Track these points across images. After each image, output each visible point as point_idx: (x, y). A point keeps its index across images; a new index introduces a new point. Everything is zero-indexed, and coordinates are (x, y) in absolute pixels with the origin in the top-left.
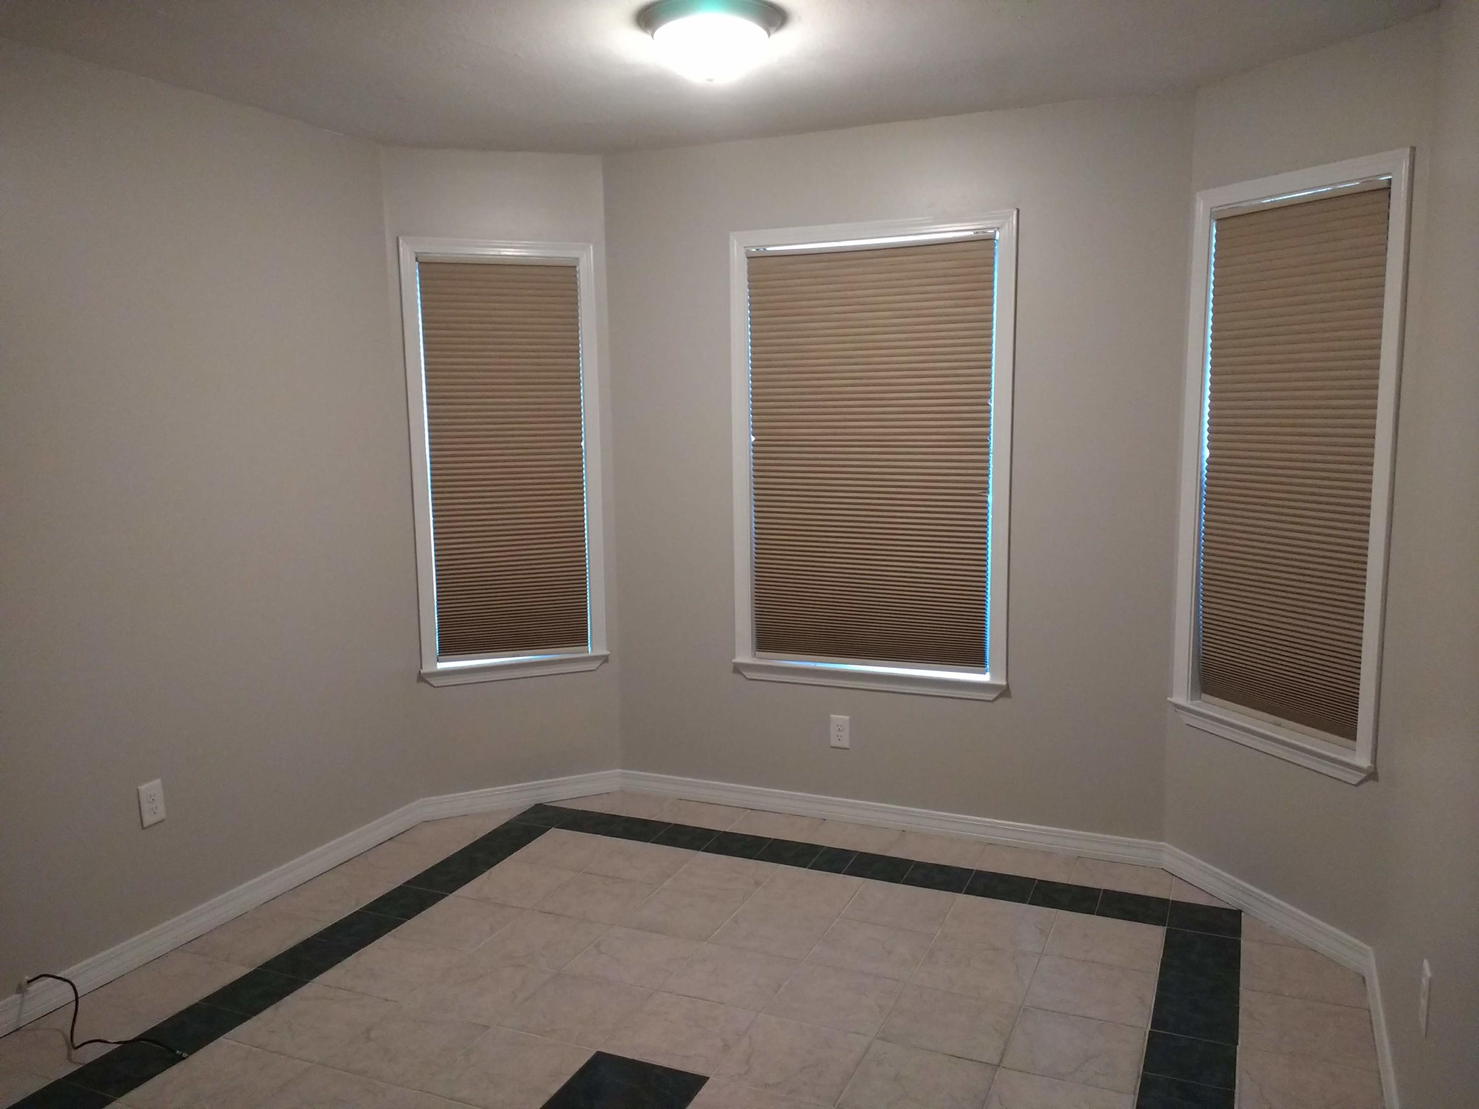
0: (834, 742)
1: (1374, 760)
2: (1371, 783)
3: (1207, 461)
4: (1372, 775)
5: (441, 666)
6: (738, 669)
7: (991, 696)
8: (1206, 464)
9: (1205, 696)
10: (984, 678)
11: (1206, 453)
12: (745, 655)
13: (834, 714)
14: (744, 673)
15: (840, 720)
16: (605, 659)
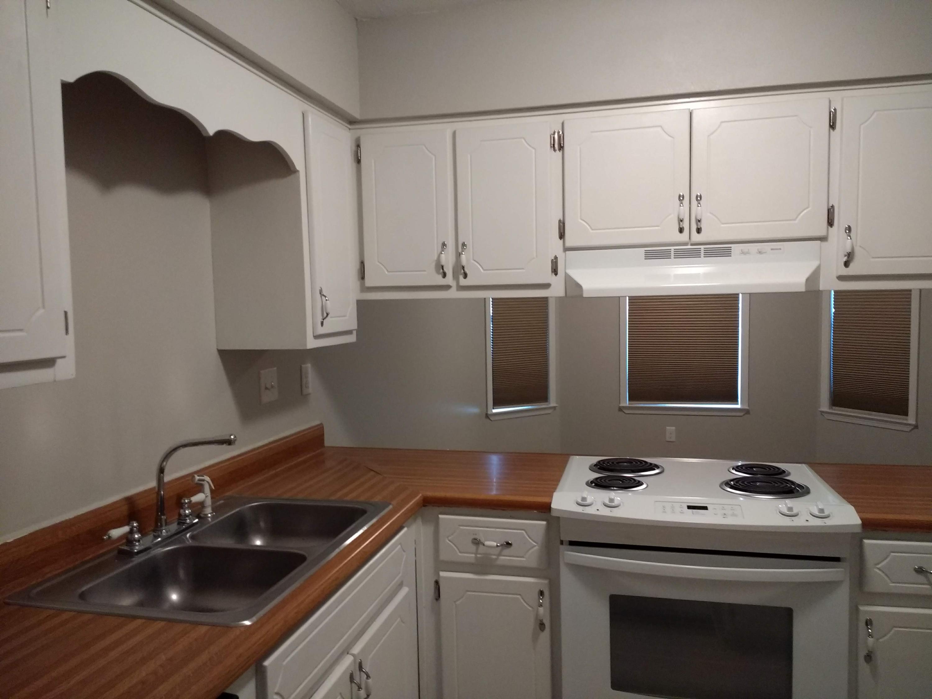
0: (668, 439)
1: (917, 421)
2: (916, 430)
3: (834, 313)
4: (916, 427)
5: (495, 411)
6: (621, 409)
7: (741, 414)
8: (833, 314)
9: (834, 408)
10: (739, 406)
11: (833, 310)
12: (626, 402)
13: (668, 427)
14: (624, 411)
15: (671, 429)
16: (554, 408)
